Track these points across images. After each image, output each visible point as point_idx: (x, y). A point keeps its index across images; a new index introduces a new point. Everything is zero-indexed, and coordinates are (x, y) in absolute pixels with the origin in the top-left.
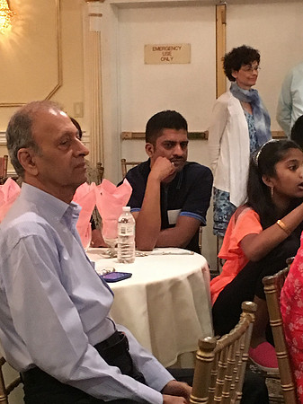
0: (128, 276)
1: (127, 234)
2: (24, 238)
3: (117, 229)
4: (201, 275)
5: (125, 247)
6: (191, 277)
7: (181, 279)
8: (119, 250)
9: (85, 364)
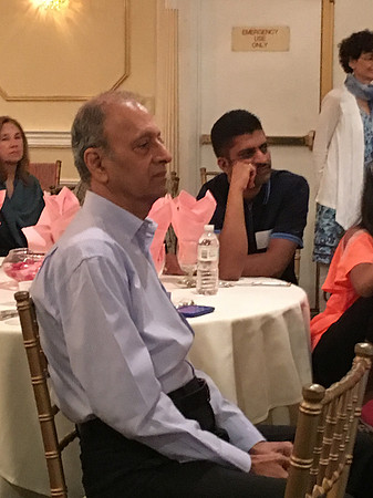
0: (210, 310)
1: (208, 259)
2: (87, 259)
3: (196, 252)
4: (299, 312)
5: (207, 274)
6: (288, 314)
7: (275, 316)
8: (198, 279)
9: (157, 417)
